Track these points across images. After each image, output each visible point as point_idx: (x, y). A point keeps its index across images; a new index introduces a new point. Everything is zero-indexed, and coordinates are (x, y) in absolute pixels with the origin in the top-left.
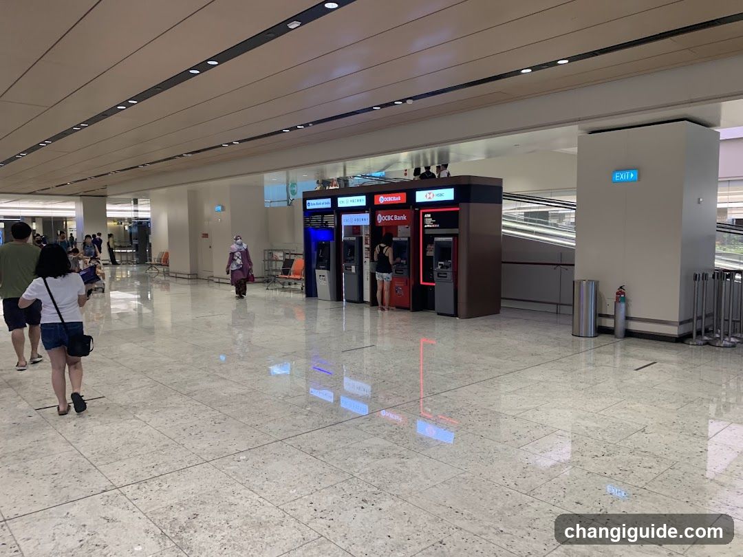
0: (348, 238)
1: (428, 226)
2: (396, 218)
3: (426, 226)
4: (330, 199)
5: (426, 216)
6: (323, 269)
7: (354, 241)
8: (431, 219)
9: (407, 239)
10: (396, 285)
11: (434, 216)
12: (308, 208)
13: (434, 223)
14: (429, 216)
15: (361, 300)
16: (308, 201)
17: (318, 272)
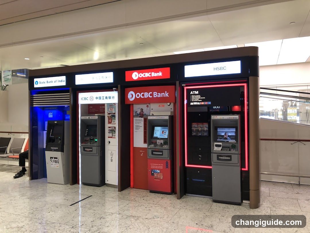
0: (87, 117)
1: (195, 103)
2: (155, 94)
3: (192, 104)
4: (65, 77)
5: (192, 93)
6: (55, 150)
7: (95, 120)
8: (199, 97)
9: (167, 118)
10: (153, 167)
11: (202, 92)
12: (35, 86)
13: (203, 100)
14: (197, 92)
15: (102, 183)
16: (35, 80)
17: (48, 154)
